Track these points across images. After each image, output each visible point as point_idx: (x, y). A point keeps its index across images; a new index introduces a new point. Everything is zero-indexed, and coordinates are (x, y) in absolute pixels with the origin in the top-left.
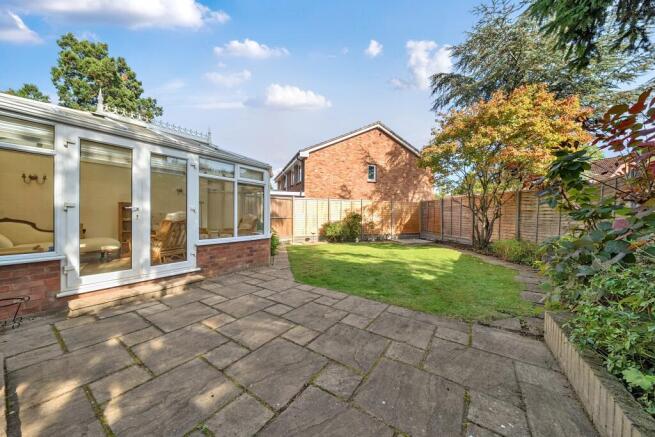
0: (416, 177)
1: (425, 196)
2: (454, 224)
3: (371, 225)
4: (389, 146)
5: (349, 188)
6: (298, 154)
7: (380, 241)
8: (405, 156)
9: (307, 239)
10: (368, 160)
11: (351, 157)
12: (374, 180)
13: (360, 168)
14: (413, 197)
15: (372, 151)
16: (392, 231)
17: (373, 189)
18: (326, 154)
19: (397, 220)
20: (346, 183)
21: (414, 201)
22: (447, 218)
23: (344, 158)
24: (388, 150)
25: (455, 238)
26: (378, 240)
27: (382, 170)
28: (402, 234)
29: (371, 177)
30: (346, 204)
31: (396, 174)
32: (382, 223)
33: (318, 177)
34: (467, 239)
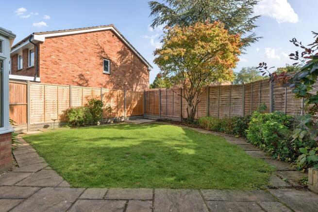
0: (138, 73)
1: (143, 88)
2: (169, 107)
3: (110, 109)
4: (119, 46)
5: (87, 77)
6: (31, 37)
7: (117, 122)
8: (130, 56)
9: (46, 126)
10: (103, 55)
11: (89, 50)
12: (108, 73)
13: (96, 60)
14: (136, 88)
15: (107, 48)
16: (124, 114)
17: (108, 79)
18: (65, 43)
19: (128, 106)
20: (84, 73)
21: (137, 91)
22: (164, 104)
23: (82, 50)
24: (119, 50)
25: (169, 117)
26: (115, 121)
27: (114, 65)
28: (132, 116)
29: (106, 69)
30: (87, 91)
31: (124, 69)
32: (117, 107)
33: (56, 63)
34: (177, 117)
